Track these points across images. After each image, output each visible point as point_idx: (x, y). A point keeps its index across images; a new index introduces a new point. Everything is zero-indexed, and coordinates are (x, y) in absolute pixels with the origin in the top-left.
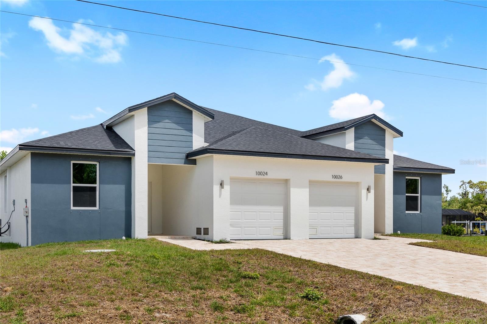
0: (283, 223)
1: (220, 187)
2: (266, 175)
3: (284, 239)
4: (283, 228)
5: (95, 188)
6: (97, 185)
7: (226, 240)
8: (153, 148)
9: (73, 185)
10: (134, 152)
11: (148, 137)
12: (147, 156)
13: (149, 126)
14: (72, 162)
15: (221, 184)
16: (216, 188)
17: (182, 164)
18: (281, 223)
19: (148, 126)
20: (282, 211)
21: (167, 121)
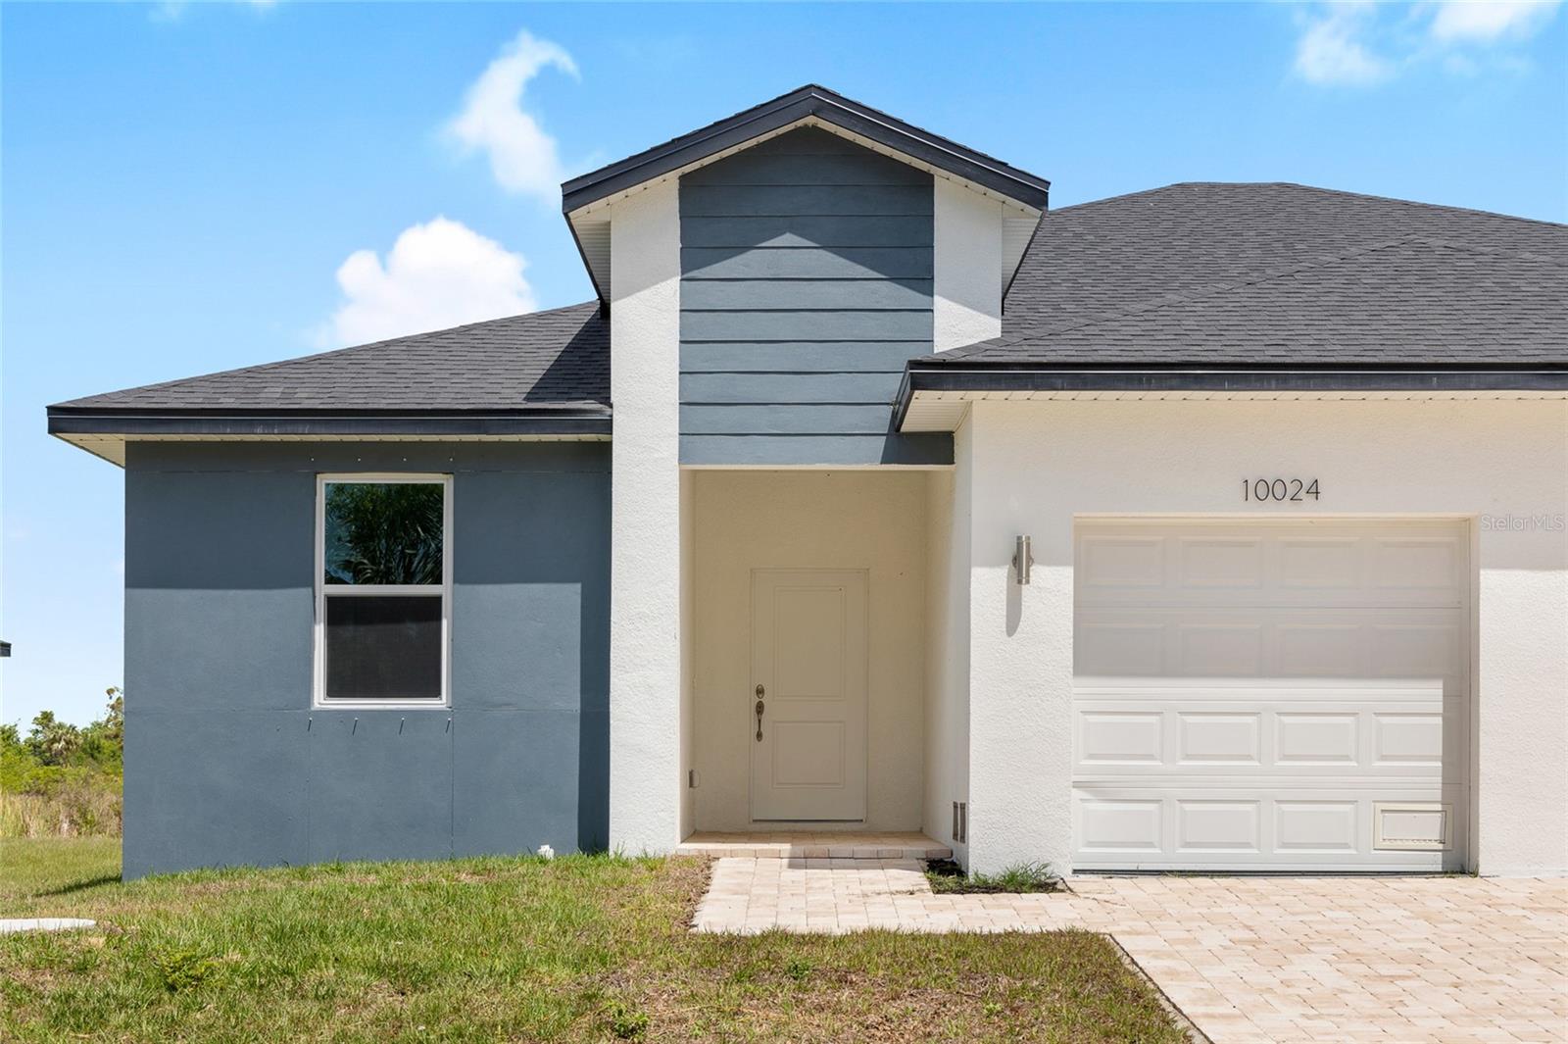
0: (1440, 779)
1: (1009, 577)
2: (1308, 500)
3: (1445, 873)
4: (1439, 807)
5: (437, 601)
6: (445, 589)
7: (1048, 870)
8: (704, 388)
9: (324, 590)
10: (608, 411)
11: (681, 335)
12: (675, 429)
13: (685, 276)
14: (325, 481)
15: (1016, 560)
16: (987, 584)
17: (870, 461)
18: (1428, 776)
19: (683, 273)
20: (1439, 707)
21: (788, 239)
